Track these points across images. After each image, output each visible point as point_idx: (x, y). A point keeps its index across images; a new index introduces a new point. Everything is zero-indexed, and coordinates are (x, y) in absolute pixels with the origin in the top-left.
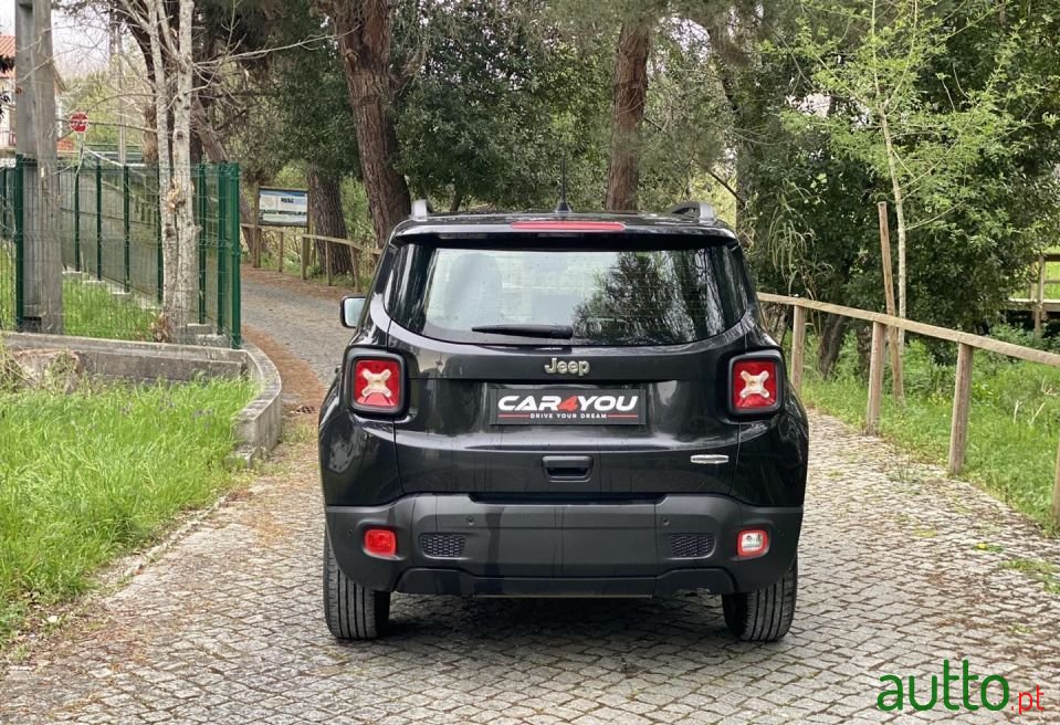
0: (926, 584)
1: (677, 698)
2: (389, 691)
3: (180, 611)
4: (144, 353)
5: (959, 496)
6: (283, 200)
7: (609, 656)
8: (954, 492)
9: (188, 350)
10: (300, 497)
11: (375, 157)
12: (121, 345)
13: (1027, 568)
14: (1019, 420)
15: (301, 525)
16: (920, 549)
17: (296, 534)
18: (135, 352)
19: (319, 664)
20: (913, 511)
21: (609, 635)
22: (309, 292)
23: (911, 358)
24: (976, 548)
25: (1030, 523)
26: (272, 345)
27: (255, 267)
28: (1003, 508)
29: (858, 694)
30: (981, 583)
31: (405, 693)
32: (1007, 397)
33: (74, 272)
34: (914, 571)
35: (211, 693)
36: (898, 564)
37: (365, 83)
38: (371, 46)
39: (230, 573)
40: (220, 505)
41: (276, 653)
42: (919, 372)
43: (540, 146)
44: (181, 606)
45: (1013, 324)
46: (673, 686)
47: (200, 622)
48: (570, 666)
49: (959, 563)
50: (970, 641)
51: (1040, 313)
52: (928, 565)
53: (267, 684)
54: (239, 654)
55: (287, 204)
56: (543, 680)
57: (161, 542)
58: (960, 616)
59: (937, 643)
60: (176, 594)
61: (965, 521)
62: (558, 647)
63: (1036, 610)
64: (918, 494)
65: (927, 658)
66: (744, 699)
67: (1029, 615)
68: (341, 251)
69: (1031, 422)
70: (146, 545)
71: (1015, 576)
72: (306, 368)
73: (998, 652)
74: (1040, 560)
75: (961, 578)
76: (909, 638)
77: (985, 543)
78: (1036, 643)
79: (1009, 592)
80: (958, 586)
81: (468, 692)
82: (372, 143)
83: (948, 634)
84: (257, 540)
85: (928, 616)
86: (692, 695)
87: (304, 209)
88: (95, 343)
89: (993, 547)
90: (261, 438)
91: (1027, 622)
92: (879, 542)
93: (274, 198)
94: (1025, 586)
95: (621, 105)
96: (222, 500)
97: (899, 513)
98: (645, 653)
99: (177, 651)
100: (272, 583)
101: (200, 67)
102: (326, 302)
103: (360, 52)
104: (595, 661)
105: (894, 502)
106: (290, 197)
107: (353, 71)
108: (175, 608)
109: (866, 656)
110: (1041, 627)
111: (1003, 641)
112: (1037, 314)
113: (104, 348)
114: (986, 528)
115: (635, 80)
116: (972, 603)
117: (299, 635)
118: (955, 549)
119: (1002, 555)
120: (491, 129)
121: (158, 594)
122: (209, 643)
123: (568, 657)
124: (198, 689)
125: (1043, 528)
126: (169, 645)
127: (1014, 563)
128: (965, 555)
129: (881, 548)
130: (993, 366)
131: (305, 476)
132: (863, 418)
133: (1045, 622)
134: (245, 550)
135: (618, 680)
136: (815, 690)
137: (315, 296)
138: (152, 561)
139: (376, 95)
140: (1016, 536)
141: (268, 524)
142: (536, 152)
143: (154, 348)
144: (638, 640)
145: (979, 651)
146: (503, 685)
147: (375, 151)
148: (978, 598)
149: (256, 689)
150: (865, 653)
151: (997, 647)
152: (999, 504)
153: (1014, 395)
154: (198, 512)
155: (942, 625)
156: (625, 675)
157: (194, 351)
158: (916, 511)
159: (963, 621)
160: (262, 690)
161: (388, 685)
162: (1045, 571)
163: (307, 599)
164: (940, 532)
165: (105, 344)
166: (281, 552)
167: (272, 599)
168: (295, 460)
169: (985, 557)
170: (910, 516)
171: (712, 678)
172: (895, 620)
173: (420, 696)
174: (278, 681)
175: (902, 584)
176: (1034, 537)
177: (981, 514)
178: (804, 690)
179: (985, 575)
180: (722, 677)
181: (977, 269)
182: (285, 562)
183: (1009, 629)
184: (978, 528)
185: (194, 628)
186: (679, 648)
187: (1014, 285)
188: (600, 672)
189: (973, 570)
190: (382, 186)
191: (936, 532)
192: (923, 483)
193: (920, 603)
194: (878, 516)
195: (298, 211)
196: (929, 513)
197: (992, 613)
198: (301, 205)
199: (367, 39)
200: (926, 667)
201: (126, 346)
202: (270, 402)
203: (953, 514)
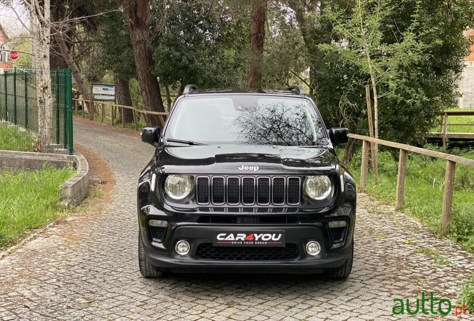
0: (378, 261)
1: (251, 317)
2: (110, 315)
3: (16, 277)
4: (28, 157)
5: (400, 220)
6: (103, 89)
7: (221, 297)
8: (397, 218)
9: (48, 155)
10: (90, 223)
11: (143, 69)
12: (17, 154)
13: (427, 253)
14: (435, 187)
15: (87, 236)
16: (378, 244)
17: (83, 240)
18: (24, 157)
19: (79, 303)
20: (377, 226)
21: (224, 286)
22: (114, 131)
23: (388, 160)
24: (404, 243)
25: (431, 232)
26: (92, 154)
27: (91, 119)
28: (420, 225)
29: (339, 314)
30: (405, 260)
31: (117, 317)
32: (430, 176)
33: (5, 121)
34: (374, 255)
35: (21, 318)
36: (367, 251)
37: (138, 35)
38: (140, 17)
39: (46, 259)
40: (50, 226)
41: (58, 297)
42: (391, 165)
43: (218, 63)
44: (18, 275)
45: (433, 144)
46: (250, 311)
47: (25, 282)
48: (202, 302)
49: (395, 251)
50: (397, 288)
51: (446, 139)
52: (381, 252)
53: (50, 313)
54: (40, 298)
55: (105, 91)
56: (187, 309)
57: (16, 244)
58: (393, 276)
59: (381, 289)
60: (17, 269)
61: (401, 231)
62: (198, 293)
63: (429, 272)
64: (380, 219)
65: (375, 296)
66: (284, 317)
67: (426, 275)
68: (129, 112)
69: (440, 188)
70: (8, 245)
71: (422, 257)
72: (106, 164)
73: (409, 293)
74: (434, 249)
75: (396, 258)
76: (368, 286)
77: (409, 241)
78: (427, 288)
79: (417, 264)
80: (394, 261)
81: (149, 316)
82: (142, 62)
83: (386, 284)
84: (64, 243)
85: (378, 276)
86: (259, 316)
87: (113, 93)
88: (6, 153)
89: (412, 243)
90: (75, 195)
91: (425, 278)
92: (359, 241)
93: (99, 88)
94: (425, 261)
95: (253, 43)
96: (52, 224)
97: (370, 228)
98: (239, 295)
99: (10, 297)
100: (65, 263)
101: (54, 24)
102: (121, 135)
103: (135, 20)
104: (214, 300)
105: (369, 222)
106: (107, 88)
107: (133, 29)
108: (14, 276)
109: (346, 295)
110: (431, 280)
111: (412, 287)
112: (444, 140)
113: (10, 155)
114: (410, 234)
115: (259, 32)
116: (399, 269)
117: (71, 289)
118: (394, 244)
119: (416, 247)
120: (196, 55)
121: (8, 269)
122: (27, 293)
123: (202, 298)
124: (15, 316)
125: (437, 234)
126: (6, 294)
127: (421, 250)
128: (399, 246)
129: (360, 244)
130: (424, 163)
131: (94, 213)
132: (359, 185)
133: (433, 278)
134: (56, 247)
135: (224, 308)
136: (319, 312)
137: (116, 132)
138: (10, 253)
139: (143, 40)
140: (424, 238)
141: (70, 235)
142: (217, 67)
143: (33, 155)
144: (237, 289)
145: (400, 292)
146: (167, 312)
147: (143, 66)
148: (402, 267)
149: (44, 315)
150: (345, 294)
151: (409, 290)
152: (418, 223)
153: (433, 176)
154: (38, 230)
155: (383, 280)
156: (228, 306)
157: (51, 156)
158: (378, 226)
159: (394, 278)
160: (47, 316)
161: (110, 313)
162: (436, 254)
163: (80, 271)
164: (388, 236)
165: (10, 153)
166: (73, 248)
167: (63, 271)
168: (91, 206)
169: (408, 247)
170: (376, 229)
171: (270, 307)
172: (362, 278)
173: (124, 318)
174: (56, 311)
175: (368, 260)
176: (433, 238)
177: (408, 227)
178: (313, 313)
179: (407, 256)
180: (275, 307)
181: (415, 118)
182: (74, 253)
183: (415, 282)
184: (407, 234)
185: (21, 285)
186: (256, 293)
187: (431, 125)
188: (216, 304)
189: (401, 254)
190: (146, 82)
191: (386, 236)
192: (384, 214)
193: (375, 269)
194: (361, 229)
195: (110, 94)
196: (385, 227)
197: (408, 274)
198: (112, 91)
199: (139, 14)
200: (374, 300)
201: (20, 154)
202: (81, 178)
203: (396, 228)
